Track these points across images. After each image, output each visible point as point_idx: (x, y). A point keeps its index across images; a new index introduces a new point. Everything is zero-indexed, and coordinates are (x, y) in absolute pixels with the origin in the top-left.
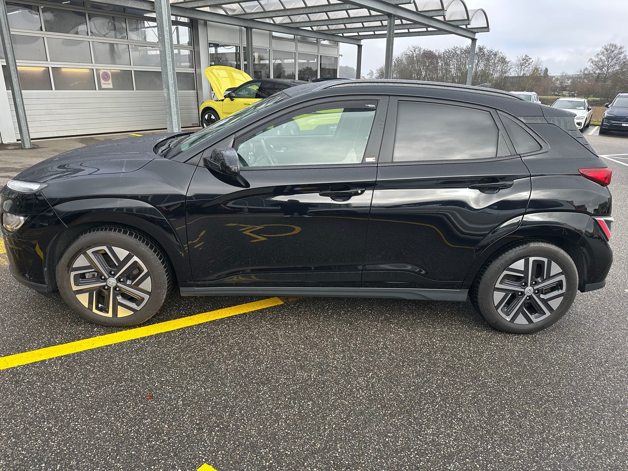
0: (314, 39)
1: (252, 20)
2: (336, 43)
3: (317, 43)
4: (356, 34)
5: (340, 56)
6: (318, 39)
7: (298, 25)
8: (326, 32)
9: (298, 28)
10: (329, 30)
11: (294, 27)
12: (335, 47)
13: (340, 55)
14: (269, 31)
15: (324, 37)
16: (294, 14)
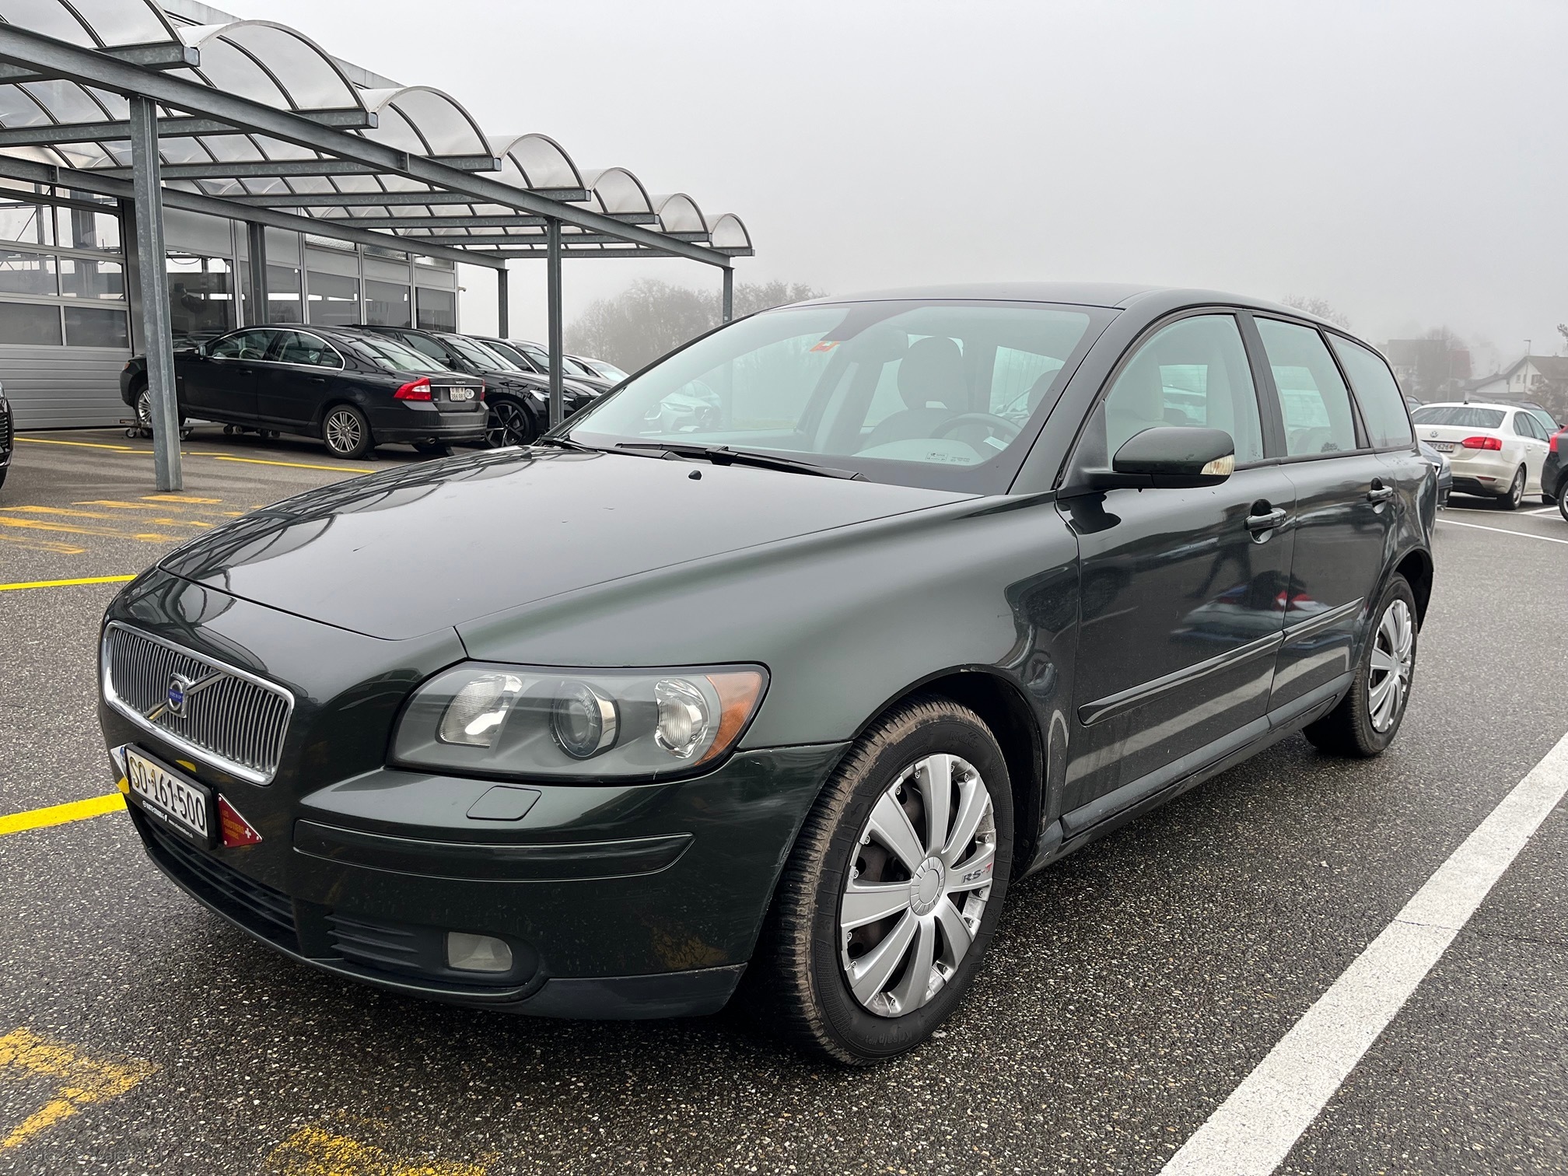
0: (400, 253)
1: (264, 209)
2: (449, 264)
3: (407, 263)
4: (494, 247)
5: (461, 292)
6: (409, 254)
7: (364, 224)
8: (426, 241)
9: (364, 230)
10: (432, 236)
11: (356, 226)
12: (449, 271)
13: (460, 289)
14: (299, 231)
15: (423, 250)
16: (359, 203)
